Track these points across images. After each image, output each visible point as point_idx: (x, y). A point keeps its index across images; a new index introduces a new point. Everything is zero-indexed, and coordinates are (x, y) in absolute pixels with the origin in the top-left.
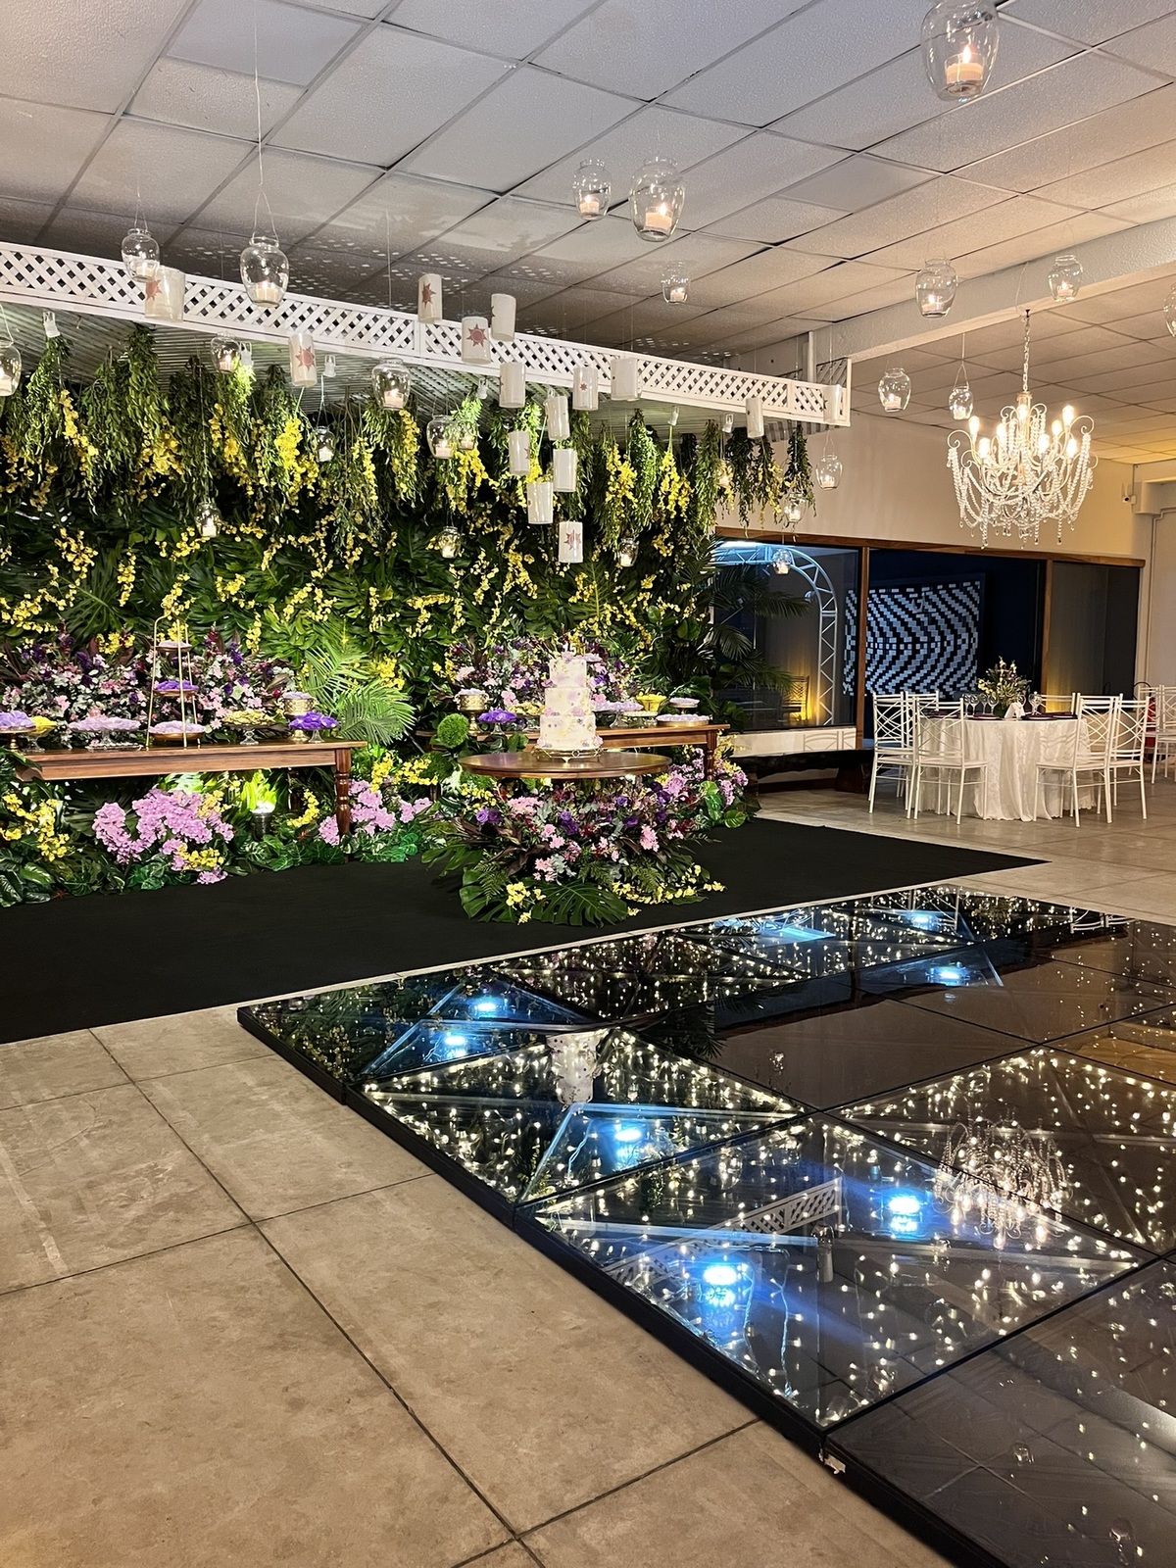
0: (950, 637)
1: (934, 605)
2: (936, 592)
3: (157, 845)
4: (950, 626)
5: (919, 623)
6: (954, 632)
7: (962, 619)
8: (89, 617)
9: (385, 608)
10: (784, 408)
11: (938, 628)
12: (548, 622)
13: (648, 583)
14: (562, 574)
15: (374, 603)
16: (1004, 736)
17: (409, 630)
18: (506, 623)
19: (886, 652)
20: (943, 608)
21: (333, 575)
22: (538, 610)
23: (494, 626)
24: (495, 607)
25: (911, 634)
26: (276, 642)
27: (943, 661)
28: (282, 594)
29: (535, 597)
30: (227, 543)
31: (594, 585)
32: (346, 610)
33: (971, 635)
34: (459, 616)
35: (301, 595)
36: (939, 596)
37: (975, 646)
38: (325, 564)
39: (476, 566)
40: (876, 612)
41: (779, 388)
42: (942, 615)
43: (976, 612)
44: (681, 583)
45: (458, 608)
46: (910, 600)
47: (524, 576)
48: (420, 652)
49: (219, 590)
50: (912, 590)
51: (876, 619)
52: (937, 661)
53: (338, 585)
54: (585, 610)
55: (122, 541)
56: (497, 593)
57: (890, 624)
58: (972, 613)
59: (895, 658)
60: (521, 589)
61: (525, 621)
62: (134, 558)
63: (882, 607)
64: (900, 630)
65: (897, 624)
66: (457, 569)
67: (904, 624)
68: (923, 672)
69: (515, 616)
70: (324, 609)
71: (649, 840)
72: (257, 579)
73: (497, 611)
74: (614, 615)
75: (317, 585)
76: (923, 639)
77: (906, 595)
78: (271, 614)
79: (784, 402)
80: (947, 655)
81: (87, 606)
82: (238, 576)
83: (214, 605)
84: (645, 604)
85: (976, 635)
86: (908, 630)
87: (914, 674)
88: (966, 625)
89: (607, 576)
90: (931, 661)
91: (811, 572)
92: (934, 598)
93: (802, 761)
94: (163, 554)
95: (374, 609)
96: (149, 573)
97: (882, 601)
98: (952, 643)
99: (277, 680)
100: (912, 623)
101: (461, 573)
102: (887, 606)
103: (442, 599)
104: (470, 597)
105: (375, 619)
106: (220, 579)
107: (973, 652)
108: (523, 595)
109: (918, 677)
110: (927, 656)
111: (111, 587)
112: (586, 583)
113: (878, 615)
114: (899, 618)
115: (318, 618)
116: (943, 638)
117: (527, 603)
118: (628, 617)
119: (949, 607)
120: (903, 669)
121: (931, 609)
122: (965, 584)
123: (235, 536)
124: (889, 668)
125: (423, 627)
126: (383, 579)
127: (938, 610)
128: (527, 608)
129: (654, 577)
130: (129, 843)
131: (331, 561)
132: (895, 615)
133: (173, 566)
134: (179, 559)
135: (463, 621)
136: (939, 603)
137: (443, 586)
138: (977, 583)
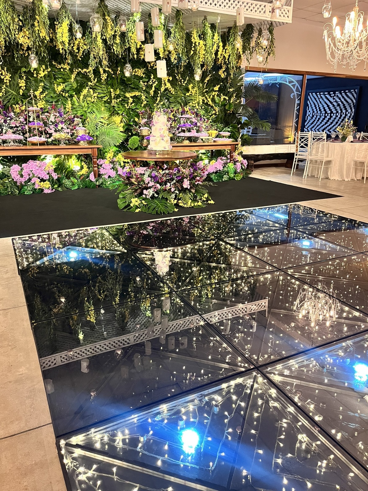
0: (344, 111)
1: (340, 99)
2: (341, 93)
3: (30, 180)
4: (345, 107)
5: (334, 106)
6: (346, 109)
7: (349, 104)
8: (11, 99)
9: (117, 97)
10: (264, 15)
11: (340, 107)
12: (179, 103)
13: (216, 88)
14: (184, 84)
15: (113, 95)
16: (342, 149)
17: (126, 105)
18: (162, 103)
19: (320, 116)
20: (343, 100)
21: (97, 84)
22: (175, 98)
23: (158, 104)
24: (158, 97)
25: (330, 110)
26: (78, 109)
27: (341, 120)
28: (78, 91)
29: (173, 93)
30: (58, 71)
31: (196, 89)
32: (102, 97)
33: (352, 110)
34: (144, 100)
35: (85, 91)
36: (342, 95)
37: (353, 114)
38: (94, 80)
39: (151, 81)
40: (318, 102)
41: (262, 7)
42: (342, 102)
43: (354, 101)
44: (230, 88)
45: (143, 97)
46: (331, 97)
47: (168, 85)
48: (130, 114)
49: (56, 89)
50: (332, 93)
51: (318, 104)
52: (338, 120)
53: (99, 88)
54: (193, 98)
55: (19, 71)
56: (159, 92)
57: (323, 106)
58: (353, 102)
59: (324, 119)
60: (168, 90)
61: (170, 102)
62: (25, 77)
63: (321, 99)
64: (327, 108)
65: (325, 106)
66: (144, 82)
67: (328, 106)
68: (333, 125)
69: (166, 100)
70: (94, 97)
71: (186, 184)
72: (70, 85)
73: (159, 98)
74: (203, 100)
75: (91, 88)
76: (335, 112)
77: (330, 95)
78: (75, 99)
79: (264, 12)
80: (342, 118)
81: (10, 95)
82: (61, 84)
83: (55, 95)
84: (216, 96)
85: (353, 110)
86: (329, 108)
87: (330, 125)
88: (350, 106)
89: (201, 85)
90: (336, 121)
91: (294, 86)
92: (340, 96)
93: (272, 157)
94: (35, 75)
95: (113, 97)
96: (30, 83)
97: (321, 97)
98: (345, 113)
99: (75, 123)
100: (331, 106)
101: (146, 84)
102: (323, 99)
103: (137, 93)
104: (148, 93)
105: (113, 101)
106: (56, 85)
107: (352, 117)
108: (169, 93)
109: (331, 126)
110: (335, 118)
111: (17, 88)
112: (193, 88)
113: (319, 103)
114: (326, 104)
115: (93, 100)
116: (342, 111)
117: (171, 96)
118: (208, 101)
119: (345, 100)
120: (326, 123)
121: (338, 100)
122: (352, 91)
123: (61, 69)
124: (321, 123)
125: (131, 104)
126: (116, 86)
127: (341, 101)
128: (171, 97)
129: (219, 86)
130: (20, 178)
131: (96, 79)
132: (325, 103)
133: (39, 80)
134: (41, 77)
135: (145, 102)
136: (341, 98)
137: (137, 88)
138: (356, 90)
